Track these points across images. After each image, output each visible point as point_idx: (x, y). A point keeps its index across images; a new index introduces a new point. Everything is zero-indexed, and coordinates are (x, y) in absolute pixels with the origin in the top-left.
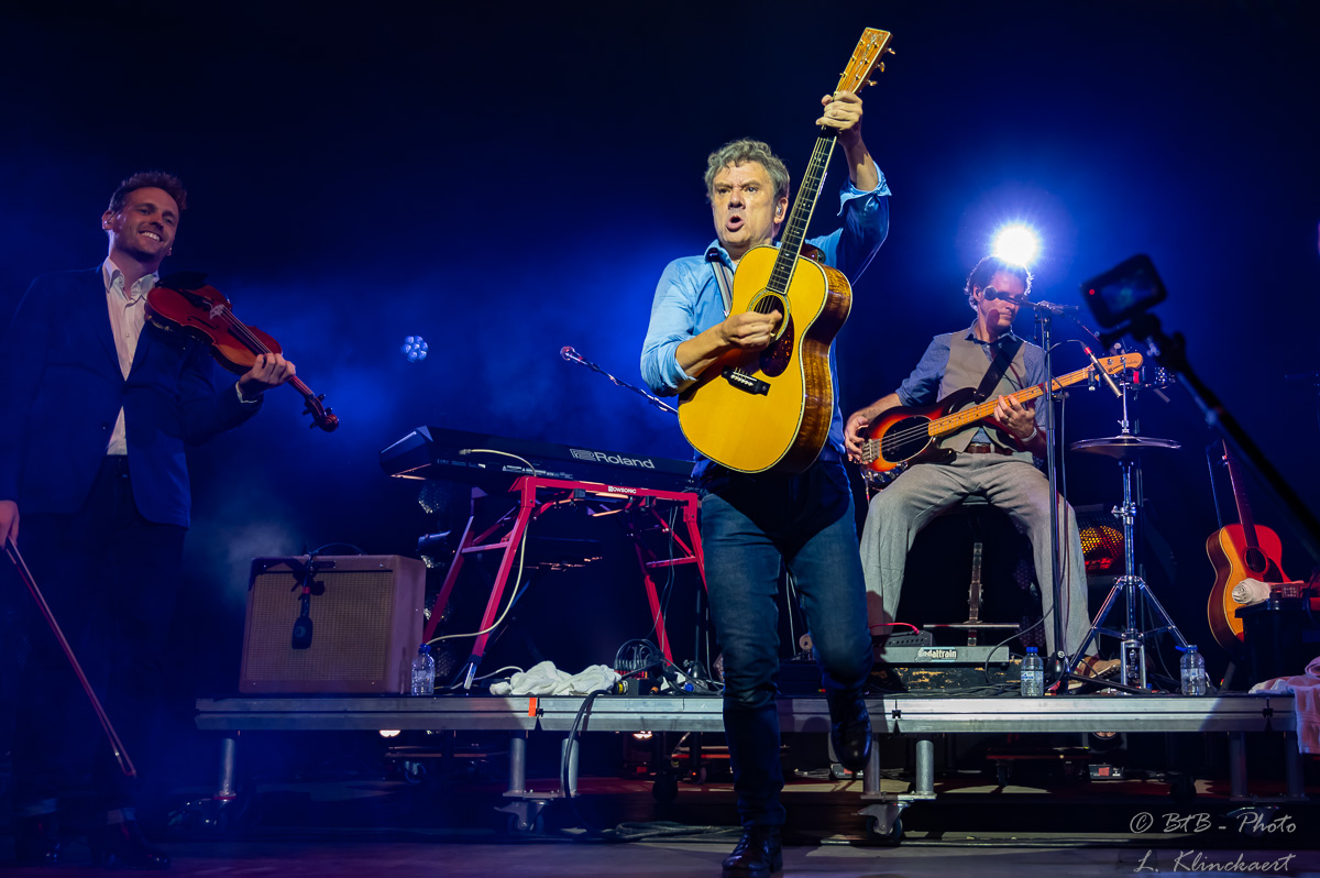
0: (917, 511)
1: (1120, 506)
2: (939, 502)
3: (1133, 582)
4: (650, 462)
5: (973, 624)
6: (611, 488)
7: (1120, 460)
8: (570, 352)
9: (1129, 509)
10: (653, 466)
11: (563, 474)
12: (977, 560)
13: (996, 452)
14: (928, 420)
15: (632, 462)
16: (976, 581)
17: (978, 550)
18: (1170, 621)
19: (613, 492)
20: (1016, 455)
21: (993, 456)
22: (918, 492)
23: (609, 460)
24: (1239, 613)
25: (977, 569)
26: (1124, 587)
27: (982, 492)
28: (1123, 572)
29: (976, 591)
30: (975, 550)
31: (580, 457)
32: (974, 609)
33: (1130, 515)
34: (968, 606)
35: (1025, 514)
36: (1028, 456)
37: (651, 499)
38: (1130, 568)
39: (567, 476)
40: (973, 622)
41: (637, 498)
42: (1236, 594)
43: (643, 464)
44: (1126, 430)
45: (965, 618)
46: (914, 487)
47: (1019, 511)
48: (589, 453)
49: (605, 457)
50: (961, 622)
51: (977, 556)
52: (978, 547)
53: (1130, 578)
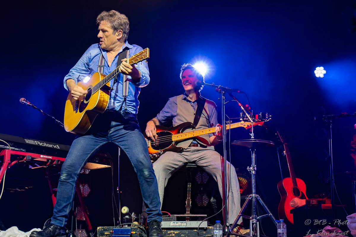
0: (169, 171)
1: (250, 167)
2: (177, 167)
3: (255, 197)
4: (58, 146)
5: (188, 215)
6: (42, 156)
7: (250, 148)
8: (24, 100)
9: (254, 168)
10: (59, 148)
11: (21, 149)
12: (189, 190)
13: (200, 147)
14: (171, 134)
15: (51, 146)
16: (189, 198)
17: (189, 186)
18: (269, 212)
19: (43, 157)
20: (208, 148)
21: (199, 148)
22: (169, 163)
23: (41, 144)
24: (292, 211)
25: (189, 193)
26: (251, 198)
27: (194, 162)
28: (251, 193)
29: (189, 202)
30: (188, 186)
31: (29, 143)
32: (188, 209)
33: (254, 170)
34: (186, 208)
35: (214, 168)
36: (213, 147)
37: (58, 161)
38: (254, 191)
39: (23, 150)
40: (188, 214)
41: (53, 161)
42: (291, 203)
43: (55, 147)
44: (253, 137)
45: (185, 213)
46: (168, 161)
47: (211, 167)
48: (33, 141)
49: (39, 143)
50: (183, 214)
51: (189, 188)
52: (189, 184)
53: (254, 195)
